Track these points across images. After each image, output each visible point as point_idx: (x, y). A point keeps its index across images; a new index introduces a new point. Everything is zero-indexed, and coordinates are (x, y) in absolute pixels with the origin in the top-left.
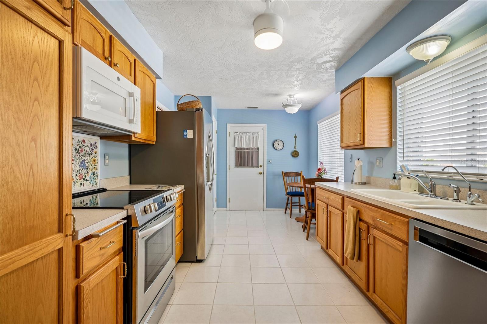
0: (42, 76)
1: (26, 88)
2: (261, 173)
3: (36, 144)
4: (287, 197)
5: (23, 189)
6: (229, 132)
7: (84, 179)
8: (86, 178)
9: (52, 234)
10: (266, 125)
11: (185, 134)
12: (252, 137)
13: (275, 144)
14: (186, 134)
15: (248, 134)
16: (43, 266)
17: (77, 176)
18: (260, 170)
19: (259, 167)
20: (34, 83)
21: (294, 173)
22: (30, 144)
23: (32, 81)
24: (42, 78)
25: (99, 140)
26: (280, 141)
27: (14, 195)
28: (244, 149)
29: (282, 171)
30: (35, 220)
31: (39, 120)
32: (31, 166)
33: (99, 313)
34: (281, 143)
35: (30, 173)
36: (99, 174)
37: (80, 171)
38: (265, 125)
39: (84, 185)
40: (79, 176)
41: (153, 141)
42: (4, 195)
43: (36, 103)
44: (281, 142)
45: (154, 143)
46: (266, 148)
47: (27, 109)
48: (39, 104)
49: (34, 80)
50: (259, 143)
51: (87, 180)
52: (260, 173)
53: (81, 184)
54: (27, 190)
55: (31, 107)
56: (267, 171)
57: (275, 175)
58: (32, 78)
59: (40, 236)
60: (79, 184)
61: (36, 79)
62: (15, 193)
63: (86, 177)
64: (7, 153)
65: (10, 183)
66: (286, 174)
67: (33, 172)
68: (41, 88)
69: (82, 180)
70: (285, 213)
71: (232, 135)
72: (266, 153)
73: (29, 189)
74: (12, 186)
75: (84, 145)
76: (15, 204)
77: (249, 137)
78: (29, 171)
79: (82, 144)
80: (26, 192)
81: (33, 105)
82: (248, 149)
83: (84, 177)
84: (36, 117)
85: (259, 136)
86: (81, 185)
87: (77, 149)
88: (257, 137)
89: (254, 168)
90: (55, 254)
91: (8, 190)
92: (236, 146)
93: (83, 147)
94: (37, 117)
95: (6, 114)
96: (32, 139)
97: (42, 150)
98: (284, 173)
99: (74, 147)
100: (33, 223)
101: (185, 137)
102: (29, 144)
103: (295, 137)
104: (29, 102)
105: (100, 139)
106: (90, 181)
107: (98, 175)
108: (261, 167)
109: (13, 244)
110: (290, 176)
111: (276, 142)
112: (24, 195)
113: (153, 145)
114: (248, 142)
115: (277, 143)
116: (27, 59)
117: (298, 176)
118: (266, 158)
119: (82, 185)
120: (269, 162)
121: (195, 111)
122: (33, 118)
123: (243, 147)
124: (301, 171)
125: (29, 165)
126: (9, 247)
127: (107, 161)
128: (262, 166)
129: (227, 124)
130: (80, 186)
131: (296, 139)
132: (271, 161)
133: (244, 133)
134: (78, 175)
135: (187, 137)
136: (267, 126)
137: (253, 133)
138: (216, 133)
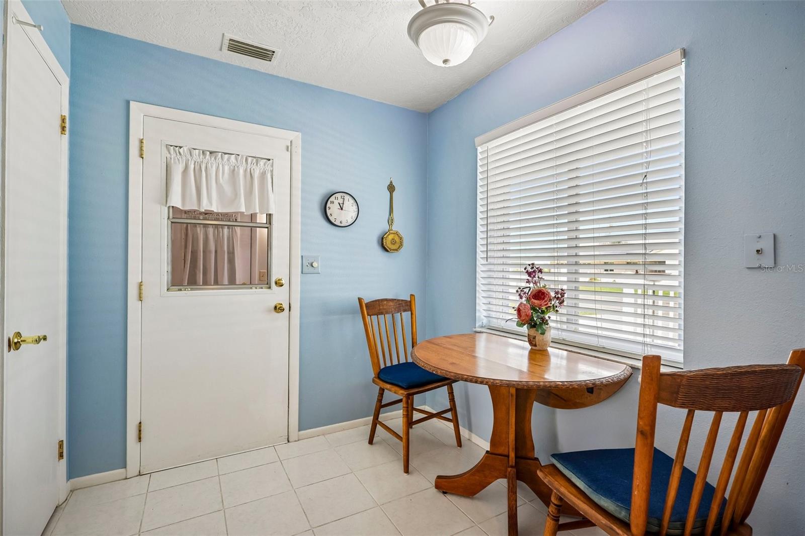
2: (278, 309)
4: (377, 389)
6: (141, 142)
10: (299, 134)
12: (245, 171)
13: (329, 204)
15: (228, 160)
18: (277, 295)
19: (273, 284)
21: (391, 303)
26: (347, 197)
28: (207, 214)
29: (360, 300)
34: (349, 204)
38: (295, 136)
44: (351, 199)
46: (298, 218)
50: (271, 195)
52: (276, 307)
56: (302, 300)
57: (329, 312)
66: (373, 308)
70: (371, 442)
71: (156, 156)
72: (297, 235)
77: (233, 172)
82: (226, 216)
85: (272, 171)
88: (263, 175)
89: (254, 290)
92: (176, 201)
98: (368, 305)
103: (391, 188)
108: (279, 284)
110: (382, 313)
111: (332, 199)
114: (228, 189)
115: (336, 202)
117: (405, 311)
118: (297, 253)
120: (308, 267)
123: (205, 206)
124: (412, 295)
128: (283, 282)
129: (128, 103)
131: (394, 194)
132: (315, 264)
133: (211, 153)
136: (303, 141)
137: (250, 159)
138: (63, 128)
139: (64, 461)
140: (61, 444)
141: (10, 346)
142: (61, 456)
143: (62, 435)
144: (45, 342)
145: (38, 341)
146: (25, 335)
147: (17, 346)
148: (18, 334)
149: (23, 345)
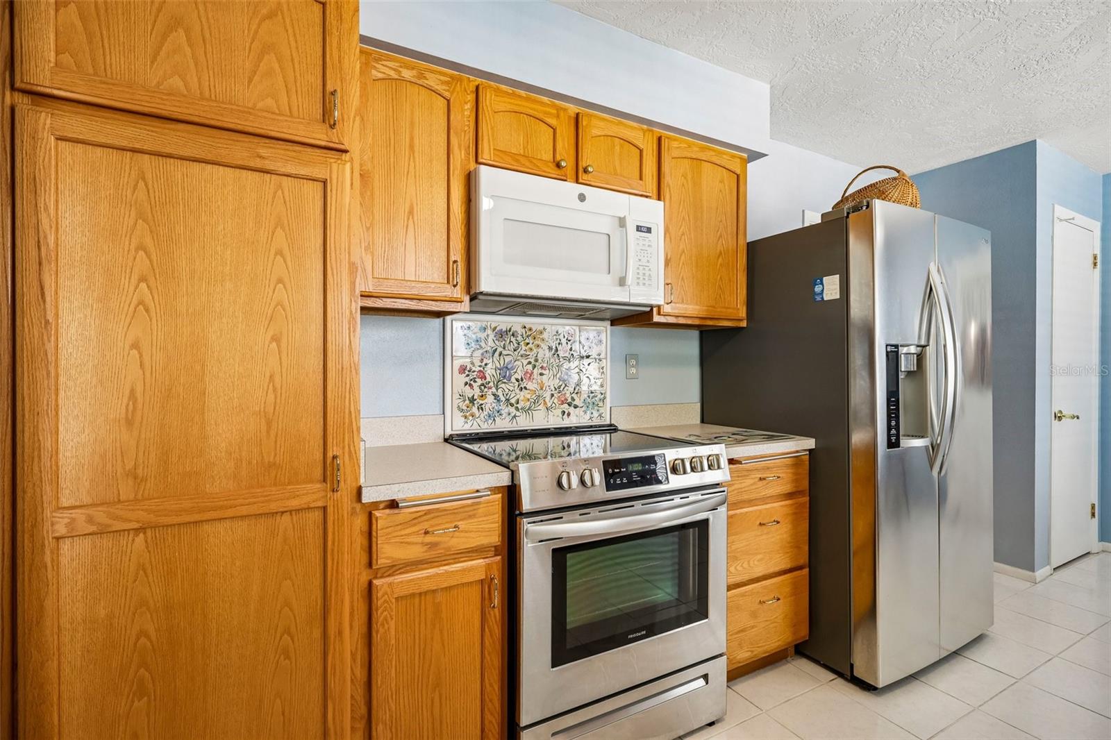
0: (291, 245)
1: (262, 269)
3: (279, 346)
5: (257, 409)
7: (569, 405)
8: (575, 403)
9: (311, 481)
11: (818, 289)
14: (821, 289)
16: (294, 526)
17: (553, 398)
20: (275, 258)
22: (269, 346)
23: (272, 256)
24: (291, 248)
25: (609, 327)
27: (242, 415)
30: (278, 456)
31: (284, 311)
32: (271, 377)
33: (424, 649)
35: (268, 386)
36: (608, 396)
37: (561, 389)
39: (569, 414)
40: (559, 397)
41: (742, 320)
42: (228, 415)
43: (281, 286)
45: (744, 324)
47: (263, 298)
48: (285, 287)
49: (276, 254)
51: (576, 407)
53: (563, 413)
54: (264, 410)
55: (271, 293)
58: (273, 252)
59: (286, 480)
60: (559, 412)
61: (279, 253)
62: (244, 414)
63: (573, 399)
64: (231, 360)
65: (236, 400)
67: (273, 386)
68: (289, 264)
69: (566, 406)
73: (266, 410)
74: (240, 404)
75: (569, 341)
76: (244, 428)
78: (267, 384)
79: (566, 337)
80: (262, 414)
81: (274, 290)
83: (569, 400)
84: (279, 307)
86: (563, 415)
87: (554, 347)
90: (316, 515)
91: (233, 409)
93: (567, 343)
94: (281, 306)
95: (231, 309)
96: (272, 338)
97: (289, 354)
99: (547, 344)
100: (274, 458)
101: (818, 298)
102: (266, 346)
104: (267, 287)
105: (612, 325)
106: (584, 409)
107: (605, 398)
109: (242, 481)
112: (259, 417)
113: (743, 328)
116: (263, 228)
119: (566, 414)
121: (847, 217)
122: (274, 309)
125: (268, 375)
126: (235, 485)
127: (634, 370)
130: (561, 415)
134: (555, 395)
135: (822, 298)
138: (1095, 264)
139: (1096, 520)
140: (1093, 507)
141: (1055, 417)
142: (1093, 515)
143: (1095, 499)
144: (1077, 420)
145: (1073, 417)
146: (1064, 413)
147: (1060, 418)
148: (1061, 412)
149: (1064, 419)
